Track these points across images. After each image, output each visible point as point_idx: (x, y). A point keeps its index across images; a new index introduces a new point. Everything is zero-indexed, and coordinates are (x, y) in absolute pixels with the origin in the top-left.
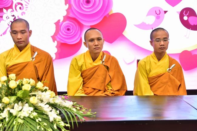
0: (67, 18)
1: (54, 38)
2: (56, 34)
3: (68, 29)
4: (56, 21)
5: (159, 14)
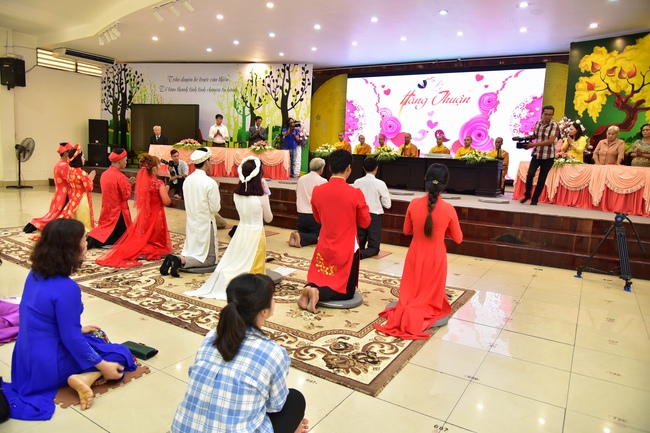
5: (424, 133)
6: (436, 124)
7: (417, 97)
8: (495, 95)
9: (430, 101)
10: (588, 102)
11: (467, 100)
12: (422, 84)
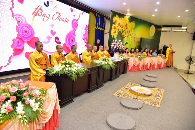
0: (17, 38)
1: (12, 46)
2: (13, 45)
3: (18, 43)
4: (13, 39)
5: (49, 38)
6: (55, 32)
7: (44, 12)
8: (77, 21)
9: (51, 17)
10: (114, 33)
11: (67, 21)
12: (46, 3)
